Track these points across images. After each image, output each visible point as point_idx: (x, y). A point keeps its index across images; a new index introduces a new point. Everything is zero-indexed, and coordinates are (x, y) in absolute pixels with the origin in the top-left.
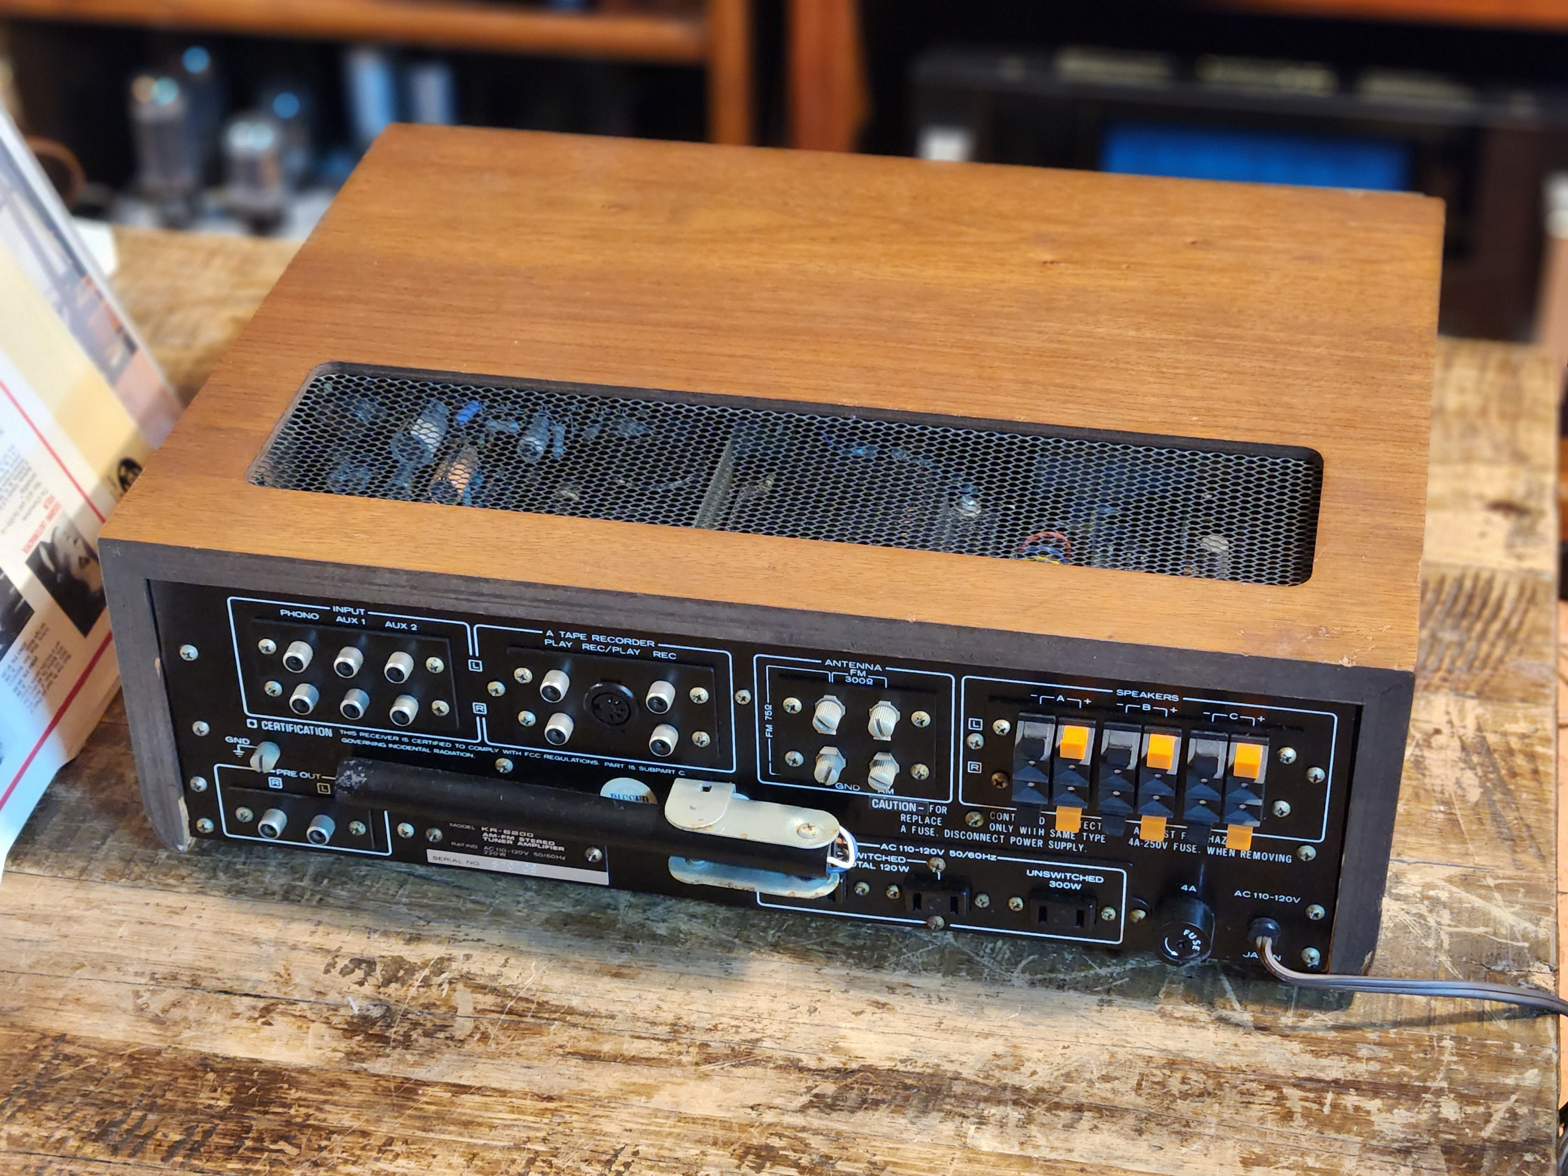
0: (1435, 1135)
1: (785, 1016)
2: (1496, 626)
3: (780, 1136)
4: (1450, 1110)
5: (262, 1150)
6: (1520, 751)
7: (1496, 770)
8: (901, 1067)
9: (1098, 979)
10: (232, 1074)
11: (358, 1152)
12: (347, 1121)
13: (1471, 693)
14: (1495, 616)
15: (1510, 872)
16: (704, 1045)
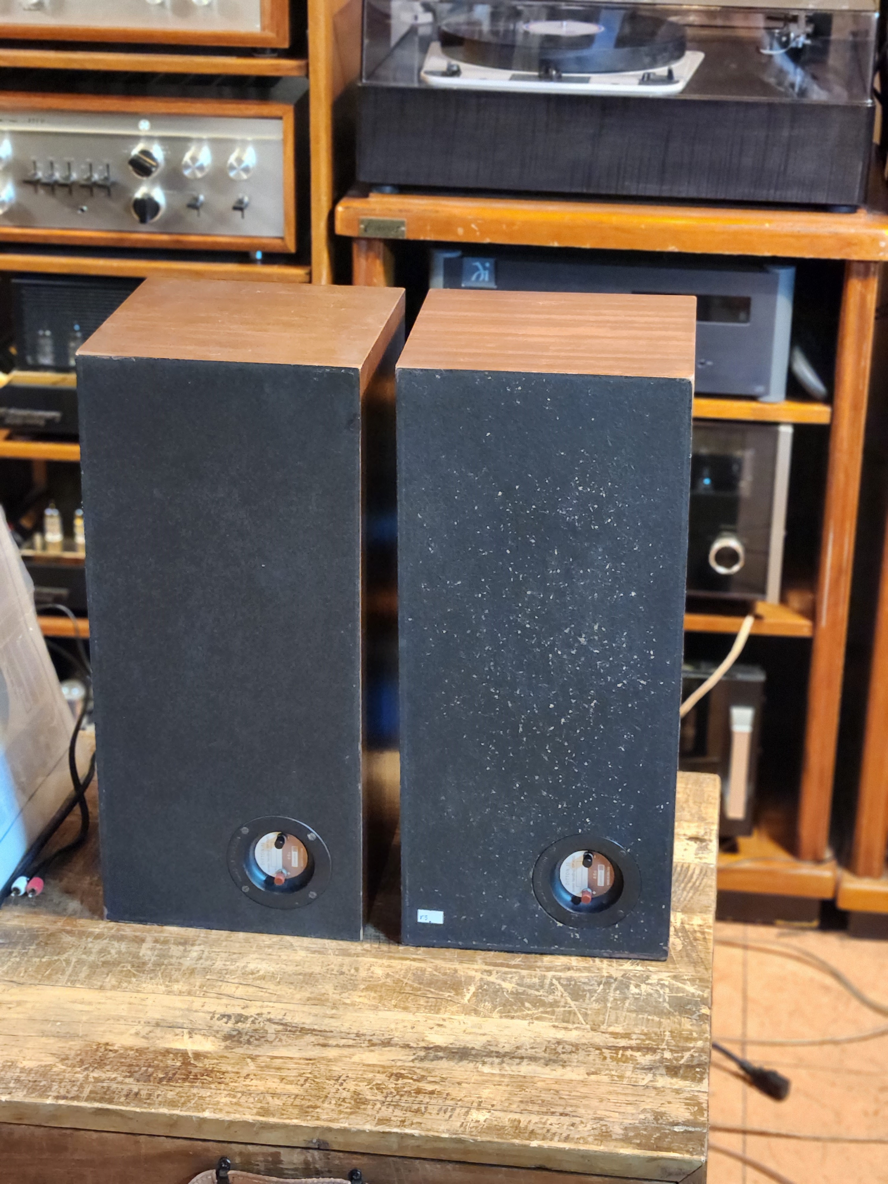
0: (662, 1063)
1: (402, 1030)
2: (690, 885)
3: (404, 1069)
4: (668, 1055)
5: (198, 1079)
6: (699, 931)
7: (689, 938)
8: (450, 1046)
9: (527, 1015)
10: (180, 1055)
11: (236, 1079)
12: (230, 1069)
13: (679, 910)
14: (689, 881)
15: (694, 974)
16: (370, 1041)
